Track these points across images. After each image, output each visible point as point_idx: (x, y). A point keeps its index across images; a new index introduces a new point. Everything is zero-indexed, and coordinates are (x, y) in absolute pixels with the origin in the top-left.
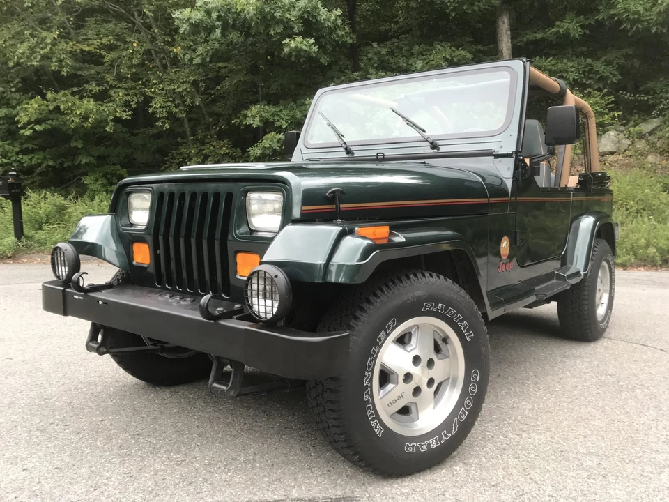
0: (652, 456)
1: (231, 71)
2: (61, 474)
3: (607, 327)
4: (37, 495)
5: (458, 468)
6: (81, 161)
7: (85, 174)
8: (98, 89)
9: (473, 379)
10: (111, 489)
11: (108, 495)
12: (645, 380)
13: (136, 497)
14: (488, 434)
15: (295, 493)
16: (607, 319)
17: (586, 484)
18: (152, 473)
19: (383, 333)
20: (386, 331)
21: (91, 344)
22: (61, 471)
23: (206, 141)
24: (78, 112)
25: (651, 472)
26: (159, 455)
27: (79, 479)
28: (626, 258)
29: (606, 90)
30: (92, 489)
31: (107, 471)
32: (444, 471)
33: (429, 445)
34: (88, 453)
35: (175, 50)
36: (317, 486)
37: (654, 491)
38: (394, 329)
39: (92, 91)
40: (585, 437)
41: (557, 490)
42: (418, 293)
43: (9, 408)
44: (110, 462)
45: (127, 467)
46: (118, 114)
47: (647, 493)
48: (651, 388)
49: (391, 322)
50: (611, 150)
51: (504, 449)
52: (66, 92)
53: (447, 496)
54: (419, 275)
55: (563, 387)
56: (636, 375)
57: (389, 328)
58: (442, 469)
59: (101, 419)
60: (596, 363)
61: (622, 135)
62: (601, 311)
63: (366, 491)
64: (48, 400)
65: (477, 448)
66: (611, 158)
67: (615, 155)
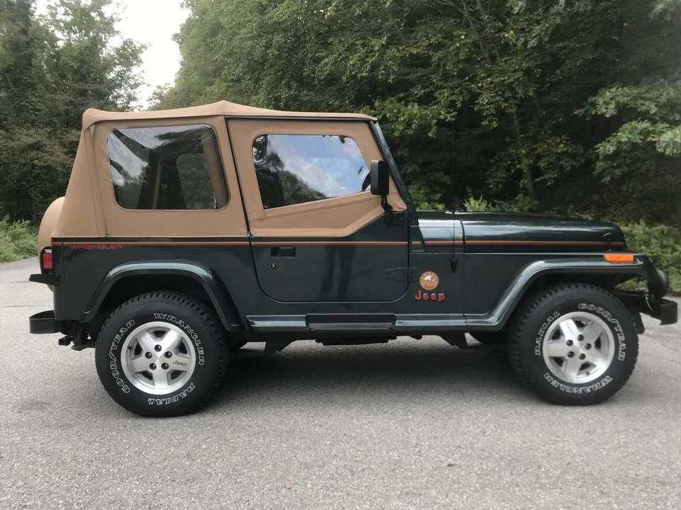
1: (572, 50)
6: (406, 170)
8: (422, 91)
23: (539, 138)
24: (402, 119)
35: (506, 35)
39: (417, 94)
46: (442, 117)
52: (393, 98)
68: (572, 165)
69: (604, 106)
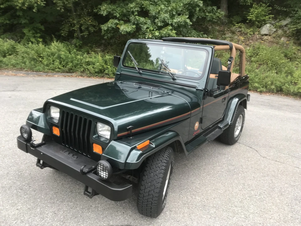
6: (22, 22)
7: (24, 27)
29: (269, 4)
50: (266, 33)
61: (272, 26)
66: (265, 37)
67: (267, 36)
68: (94, 30)
69: (103, 11)
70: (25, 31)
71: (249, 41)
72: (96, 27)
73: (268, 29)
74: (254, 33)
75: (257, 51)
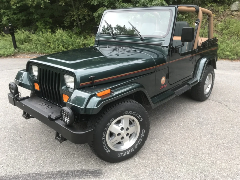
0: (201, 155)
2: (17, 158)
3: (209, 96)
4: (9, 166)
5: (137, 159)
6: (35, 17)
9: (143, 132)
10: (30, 164)
11: (29, 166)
12: (213, 120)
13: (37, 168)
14: (151, 144)
15: (84, 168)
16: (210, 93)
17: (175, 167)
18: (43, 158)
19: (109, 123)
20: (110, 122)
21: (24, 115)
22: (17, 156)
25: (198, 162)
26: (47, 151)
27: (22, 160)
28: (233, 56)
30: (25, 164)
31: (30, 157)
32: (132, 160)
33: (127, 153)
34: (26, 149)
36: (91, 165)
37: (195, 170)
38: (113, 121)
40: (182, 146)
41: (165, 169)
42: (122, 109)
43: (4, 130)
44: (32, 153)
45: (37, 155)
47: (193, 171)
48: (214, 124)
49: (112, 119)
51: (154, 151)
53: (130, 170)
54: (123, 102)
55: (184, 124)
56: (211, 118)
57: (111, 121)
58: (132, 159)
59: (31, 135)
60: (200, 112)
62: (207, 90)
63: (105, 167)
64: (16, 126)
65: (146, 151)
66: (235, 13)
67: (237, 12)
70: (38, 24)
71: (220, 17)
72: (91, 16)
73: (237, 6)
74: (225, 11)
75: (228, 25)
